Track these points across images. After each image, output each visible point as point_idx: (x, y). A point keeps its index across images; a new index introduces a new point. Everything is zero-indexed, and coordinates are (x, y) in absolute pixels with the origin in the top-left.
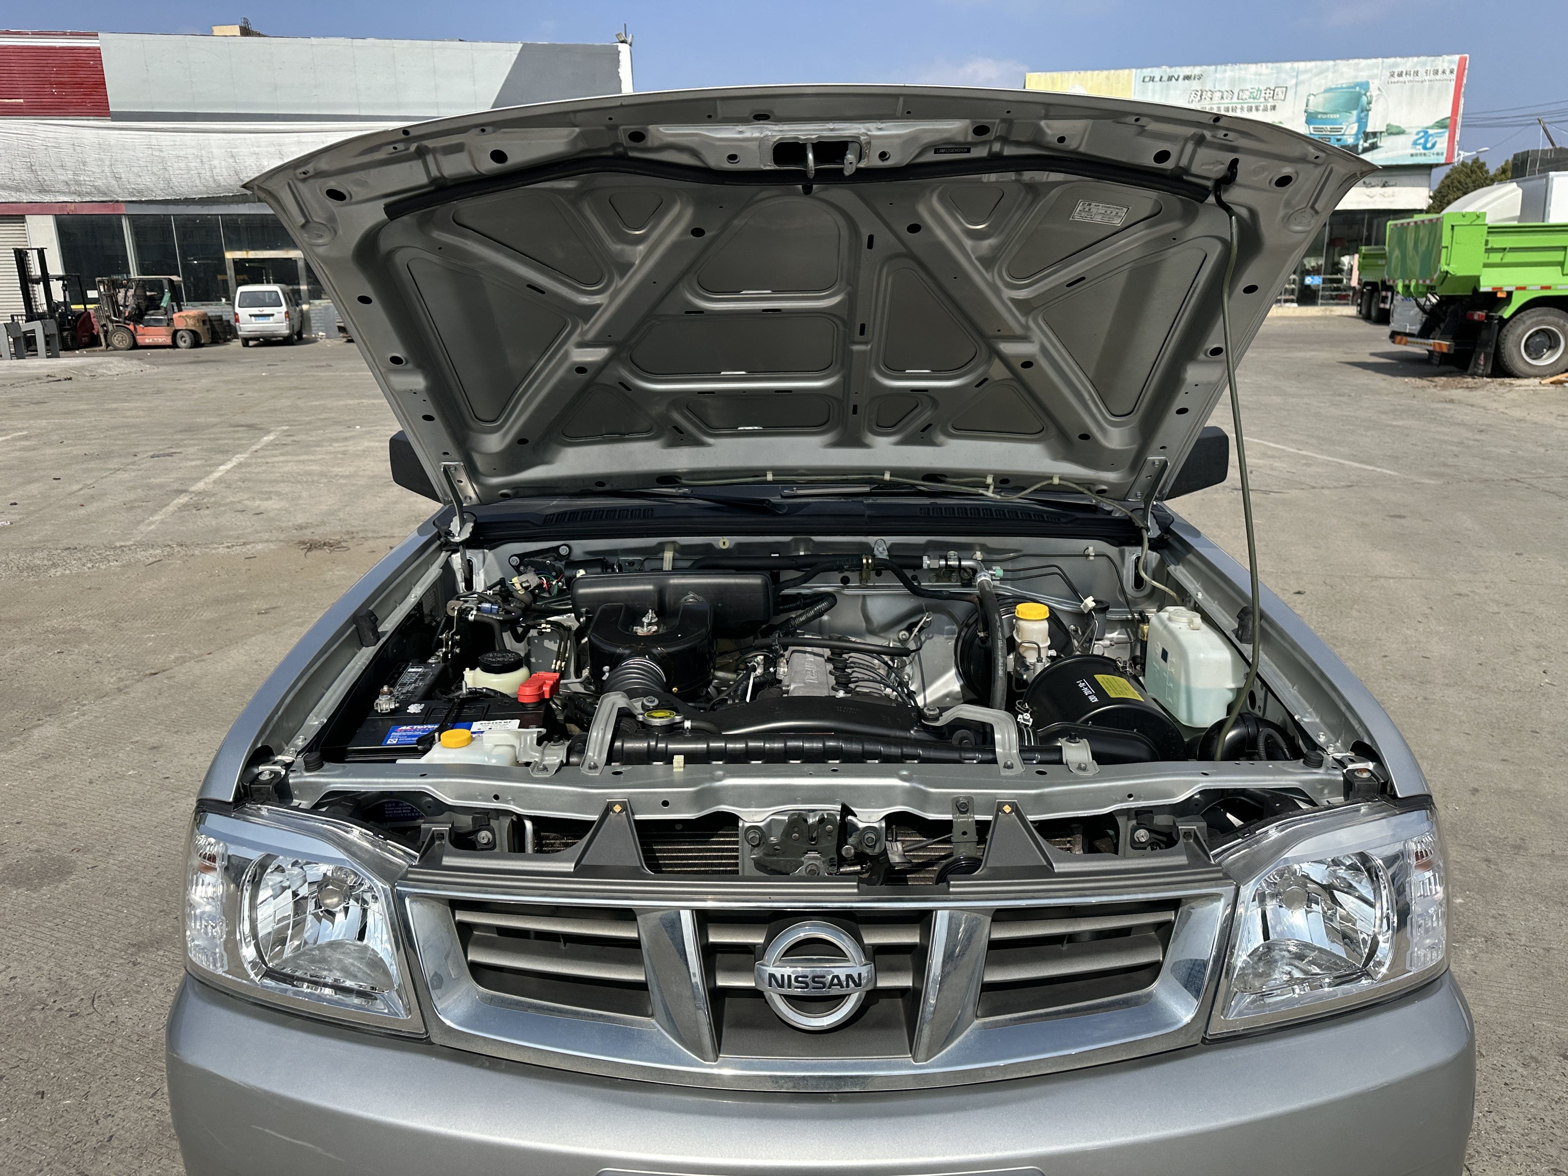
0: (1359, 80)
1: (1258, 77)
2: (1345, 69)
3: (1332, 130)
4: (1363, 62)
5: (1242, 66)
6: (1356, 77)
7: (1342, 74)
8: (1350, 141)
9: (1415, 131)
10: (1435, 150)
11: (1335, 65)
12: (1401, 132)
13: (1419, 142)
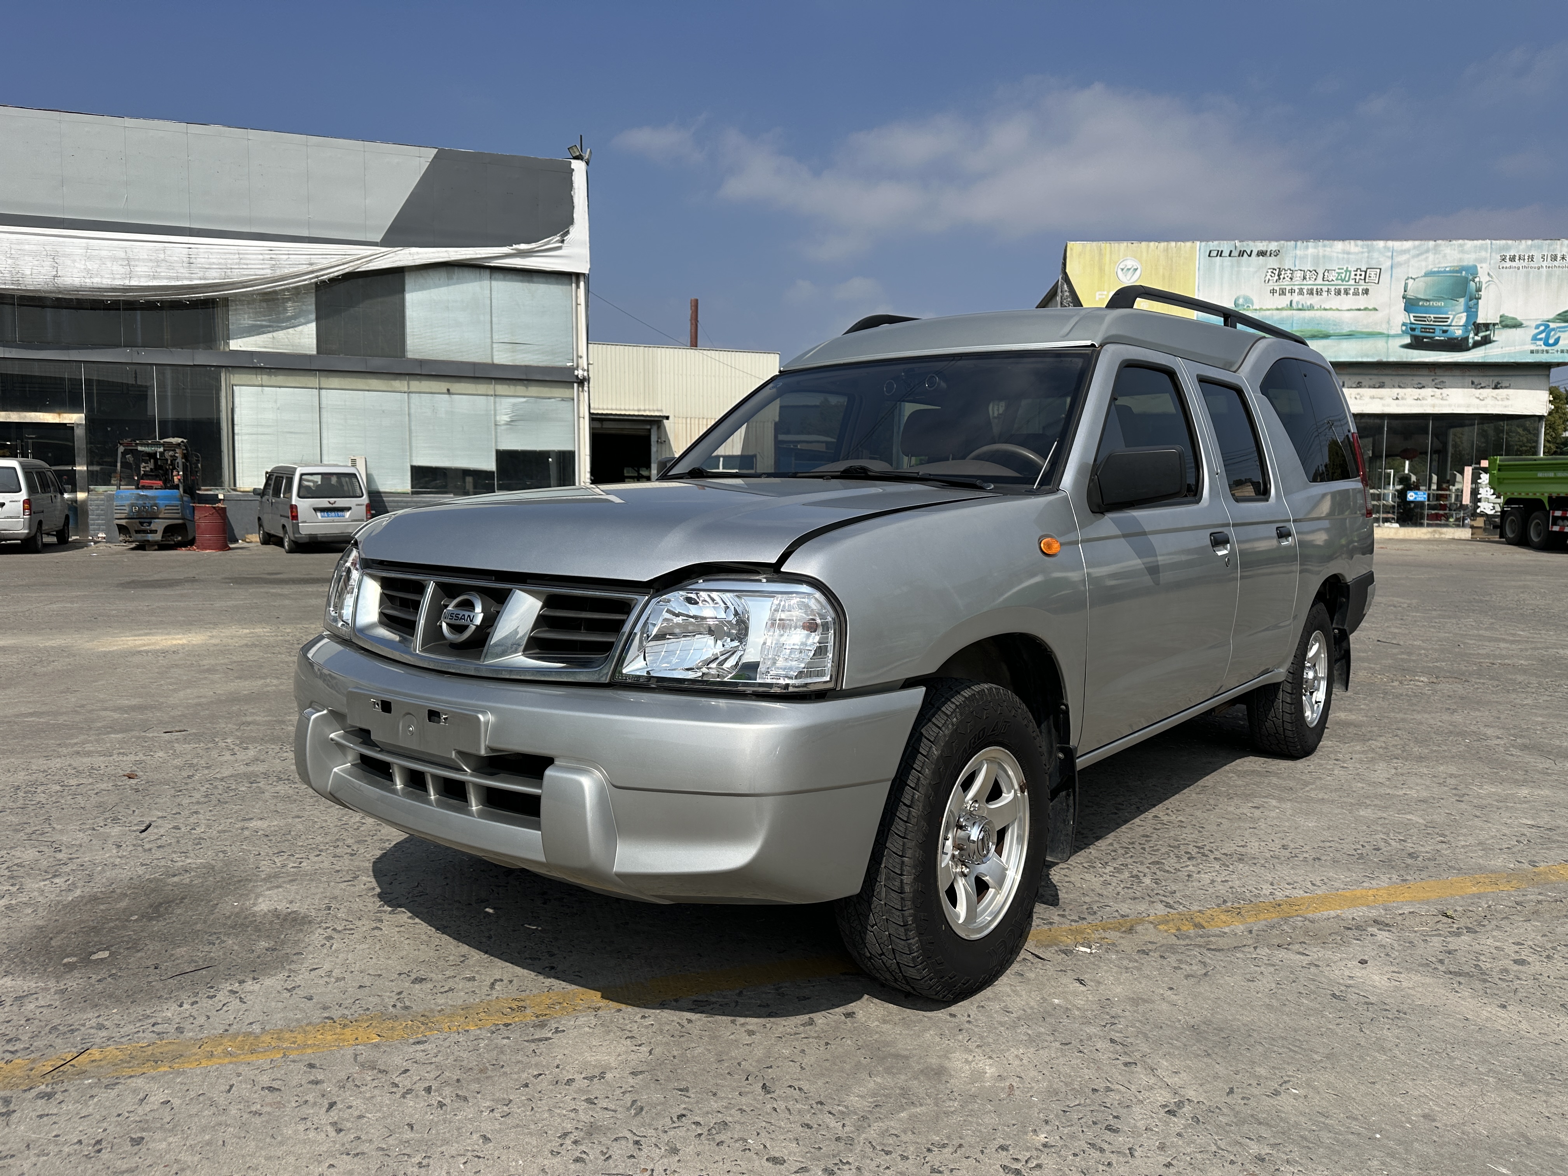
0: (1465, 264)
1: (1345, 256)
2: (1448, 251)
3: (1436, 319)
4: (1469, 244)
5: (1326, 242)
6: (1460, 260)
7: (1445, 256)
8: (1459, 333)
9: (1534, 324)
10: (1558, 347)
11: (1436, 246)
12: (1517, 325)
13: (1539, 337)
